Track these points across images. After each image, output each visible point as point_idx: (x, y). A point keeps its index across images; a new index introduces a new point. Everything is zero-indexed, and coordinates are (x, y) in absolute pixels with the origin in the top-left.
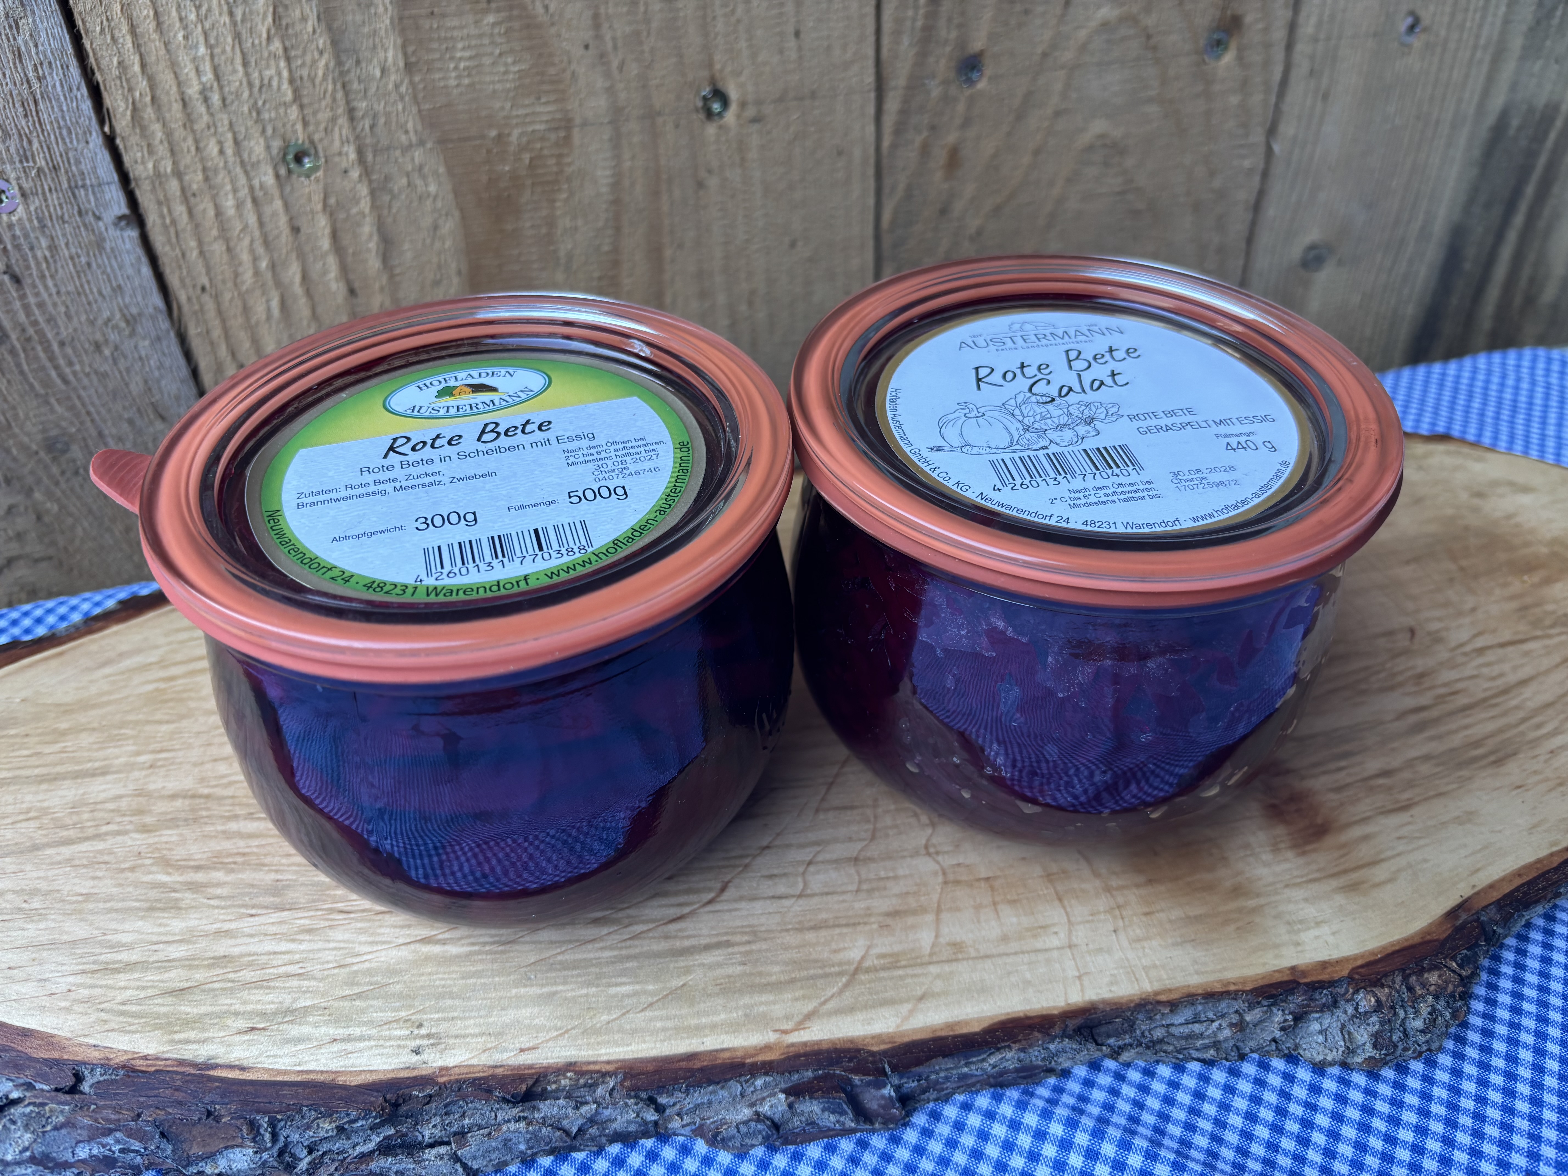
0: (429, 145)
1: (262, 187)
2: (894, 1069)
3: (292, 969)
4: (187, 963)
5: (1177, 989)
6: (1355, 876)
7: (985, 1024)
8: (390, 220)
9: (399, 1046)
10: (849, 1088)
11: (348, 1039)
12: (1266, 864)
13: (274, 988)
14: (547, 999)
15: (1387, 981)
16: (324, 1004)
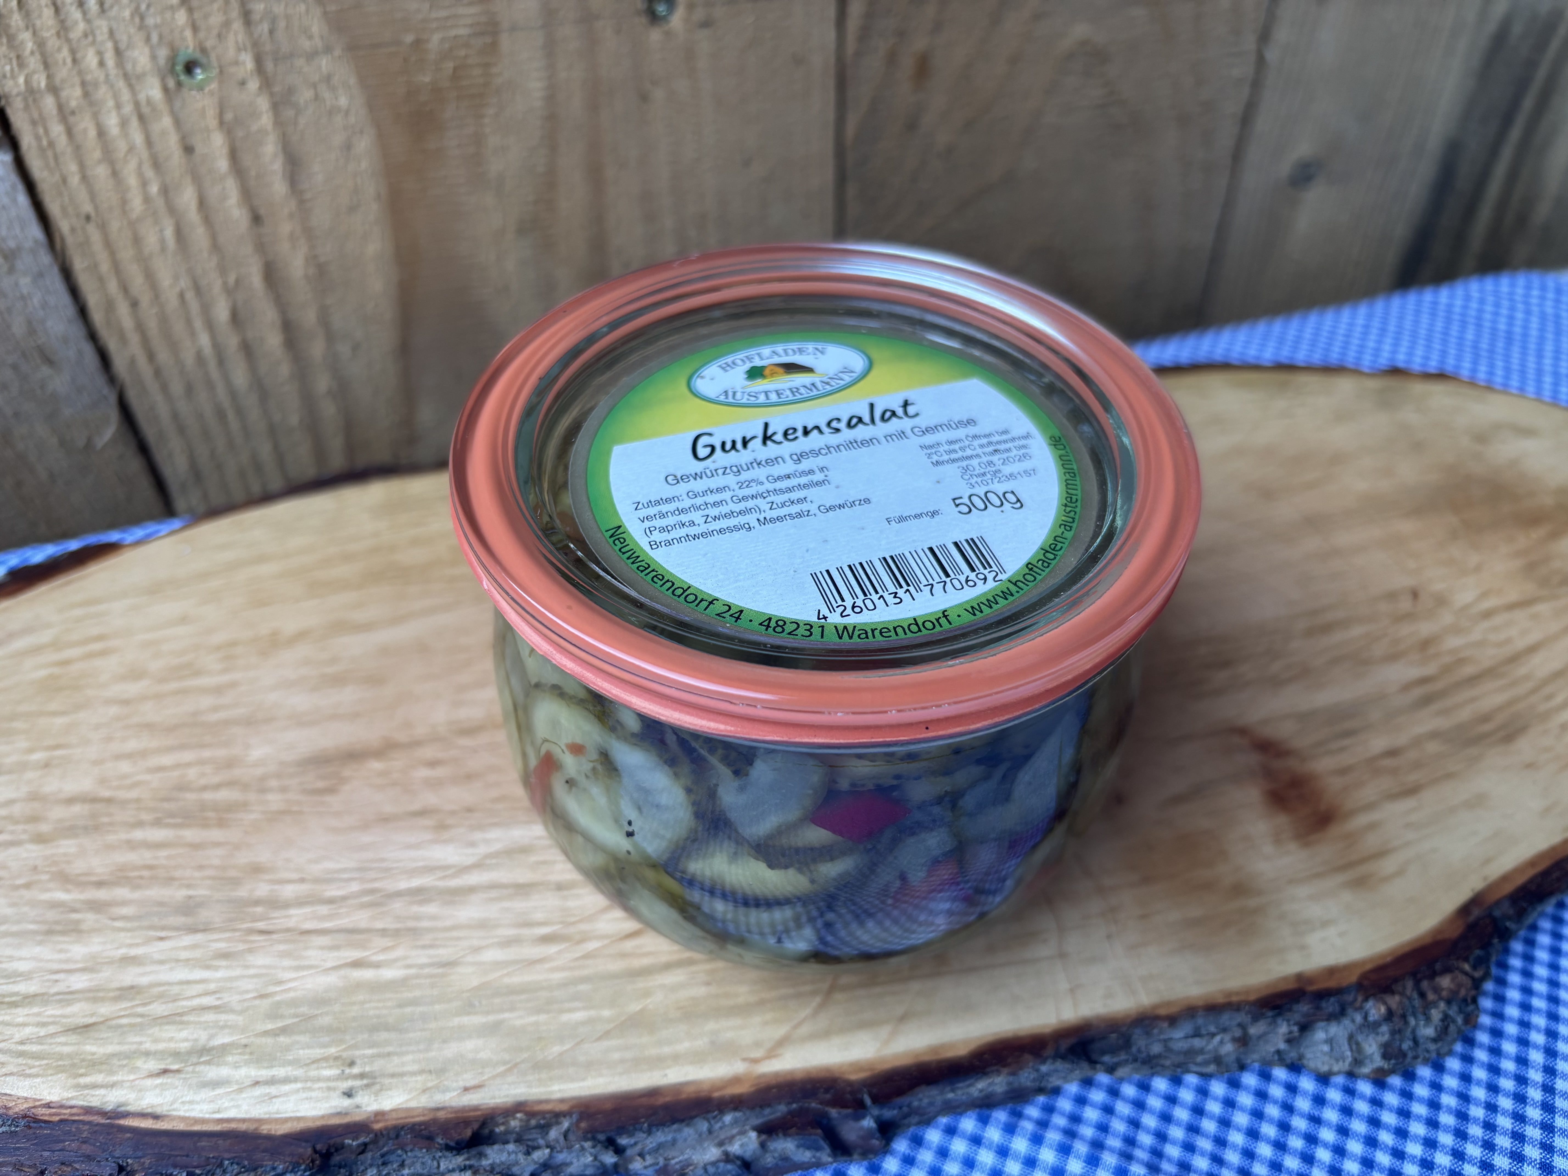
0: (337, 52)
1: (149, 102)
2: (876, 1100)
3: (207, 1001)
4: (91, 995)
5: (1176, 1001)
6: (1362, 869)
7: (971, 1047)
8: (296, 138)
9: (329, 1089)
10: (825, 1122)
11: (272, 1081)
12: (1268, 858)
13: (188, 1023)
14: (492, 1029)
15: (1398, 987)
16: (244, 1041)
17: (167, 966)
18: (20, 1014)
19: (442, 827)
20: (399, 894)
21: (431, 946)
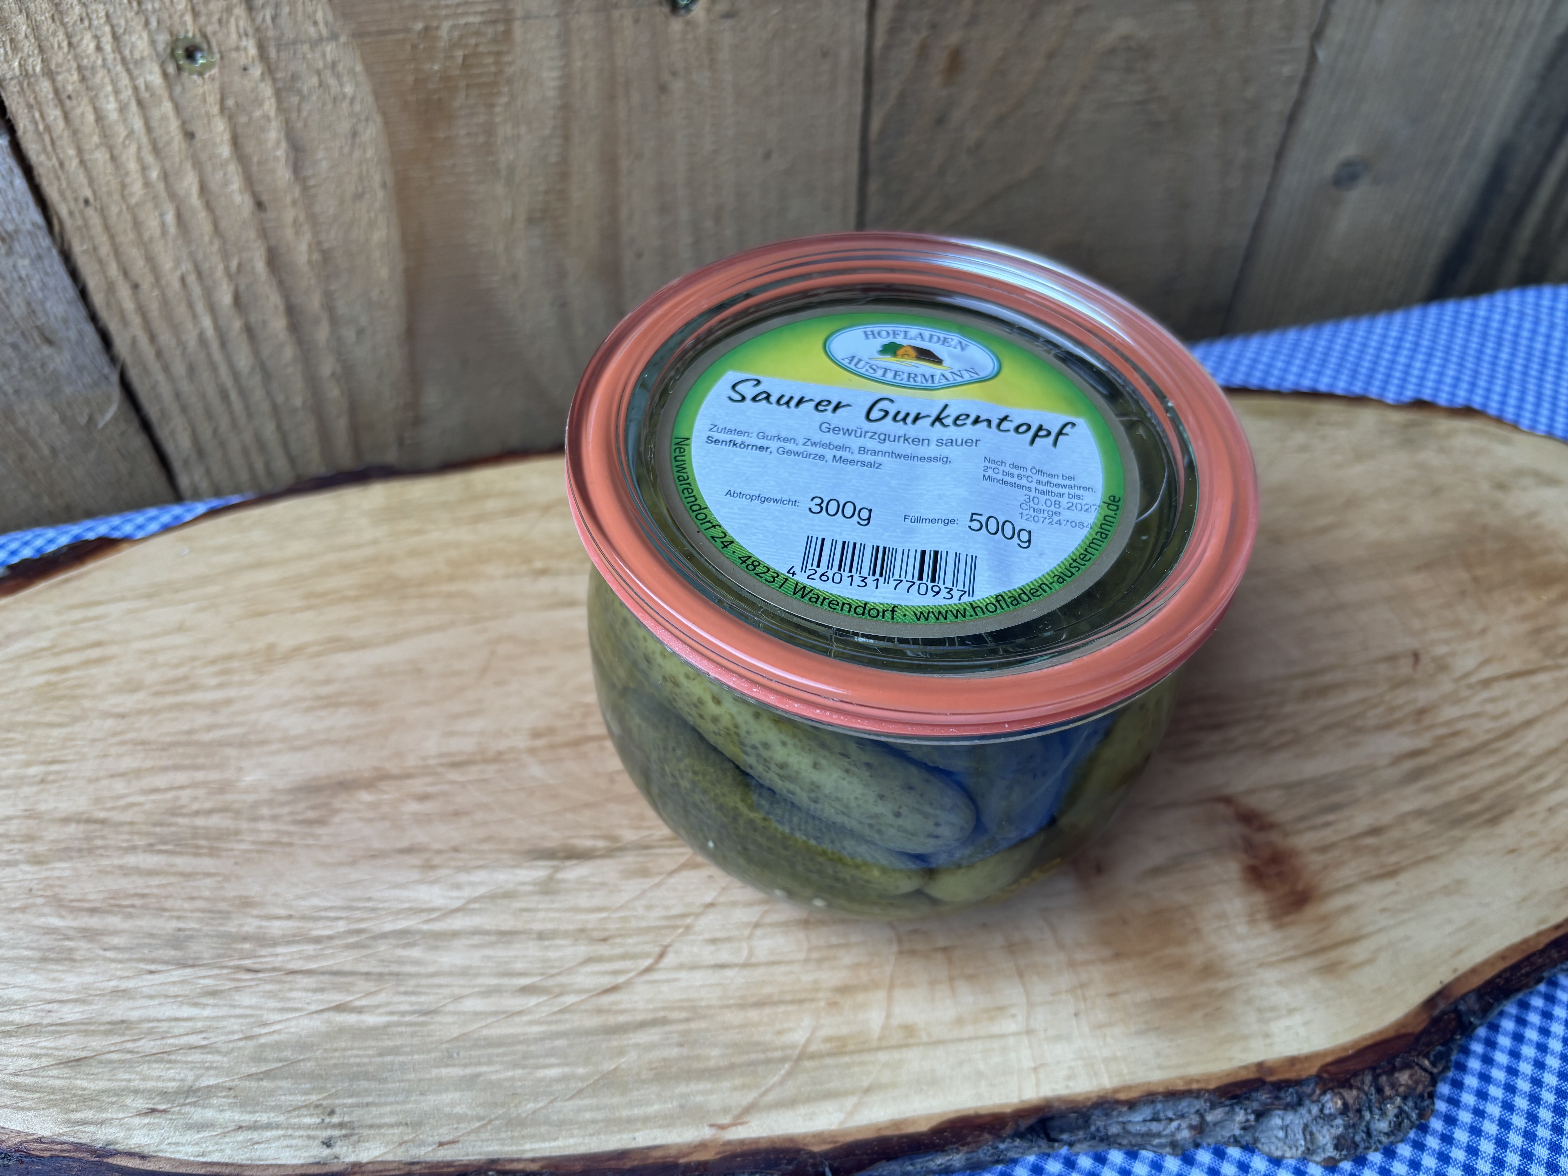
0: (343, 39)
1: (148, 87)
2: (835, 1173)
3: (194, 1040)
4: (83, 1027)
5: (1137, 1086)
6: (1333, 955)
7: (933, 1123)
8: (300, 125)
9: (309, 1137)
11: (254, 1127)
12: (1241, 938)
13: (176, 1062)
14: (470, 1082)
15: (1356, 1082)
16: (229, 1084)
17: (156, 1002)
18: (15, 1045)
19: (429, 867)
20: (384, 936)
21: (413, 993)
